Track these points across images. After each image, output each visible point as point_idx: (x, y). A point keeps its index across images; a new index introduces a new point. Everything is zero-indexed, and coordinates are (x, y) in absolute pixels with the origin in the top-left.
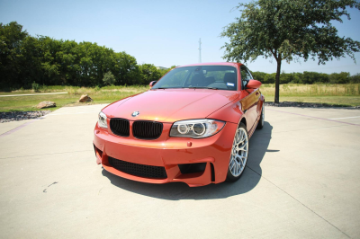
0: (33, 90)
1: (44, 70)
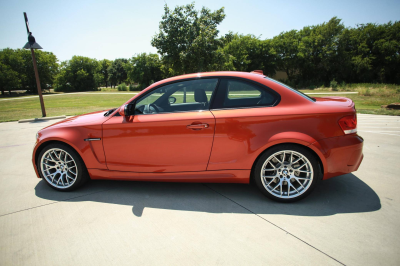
0: (331, 89)
1: (353, 65)
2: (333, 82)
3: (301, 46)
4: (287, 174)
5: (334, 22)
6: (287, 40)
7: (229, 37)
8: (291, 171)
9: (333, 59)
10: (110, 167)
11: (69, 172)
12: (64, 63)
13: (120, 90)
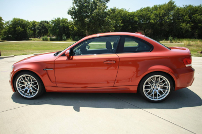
0: (169, 41)
1: (181, 28)
2: (170, 38)
3: (153, 16)
4: (156, 88)
5: (171, 3)
6: (144, 13)
7: (114, 10)
8: (158, 86)
9: (170, 25)
10: (59, 85)
11: (33, 88)
12: (7, 23)
13: (44, 40)
